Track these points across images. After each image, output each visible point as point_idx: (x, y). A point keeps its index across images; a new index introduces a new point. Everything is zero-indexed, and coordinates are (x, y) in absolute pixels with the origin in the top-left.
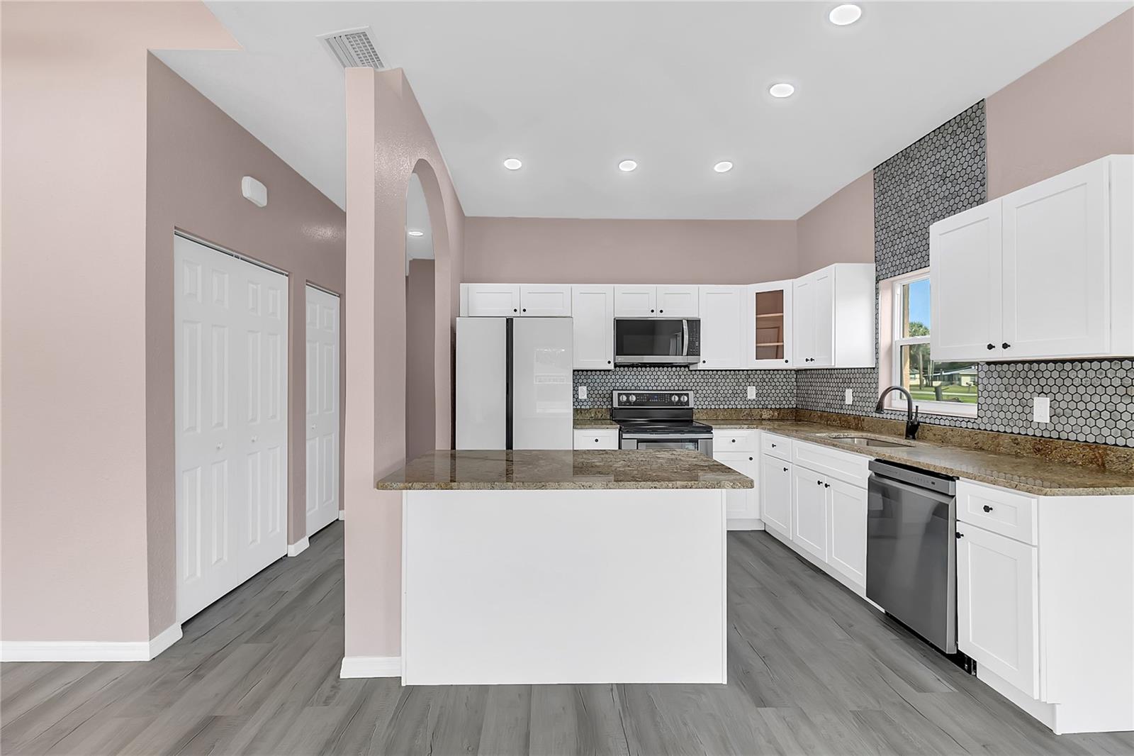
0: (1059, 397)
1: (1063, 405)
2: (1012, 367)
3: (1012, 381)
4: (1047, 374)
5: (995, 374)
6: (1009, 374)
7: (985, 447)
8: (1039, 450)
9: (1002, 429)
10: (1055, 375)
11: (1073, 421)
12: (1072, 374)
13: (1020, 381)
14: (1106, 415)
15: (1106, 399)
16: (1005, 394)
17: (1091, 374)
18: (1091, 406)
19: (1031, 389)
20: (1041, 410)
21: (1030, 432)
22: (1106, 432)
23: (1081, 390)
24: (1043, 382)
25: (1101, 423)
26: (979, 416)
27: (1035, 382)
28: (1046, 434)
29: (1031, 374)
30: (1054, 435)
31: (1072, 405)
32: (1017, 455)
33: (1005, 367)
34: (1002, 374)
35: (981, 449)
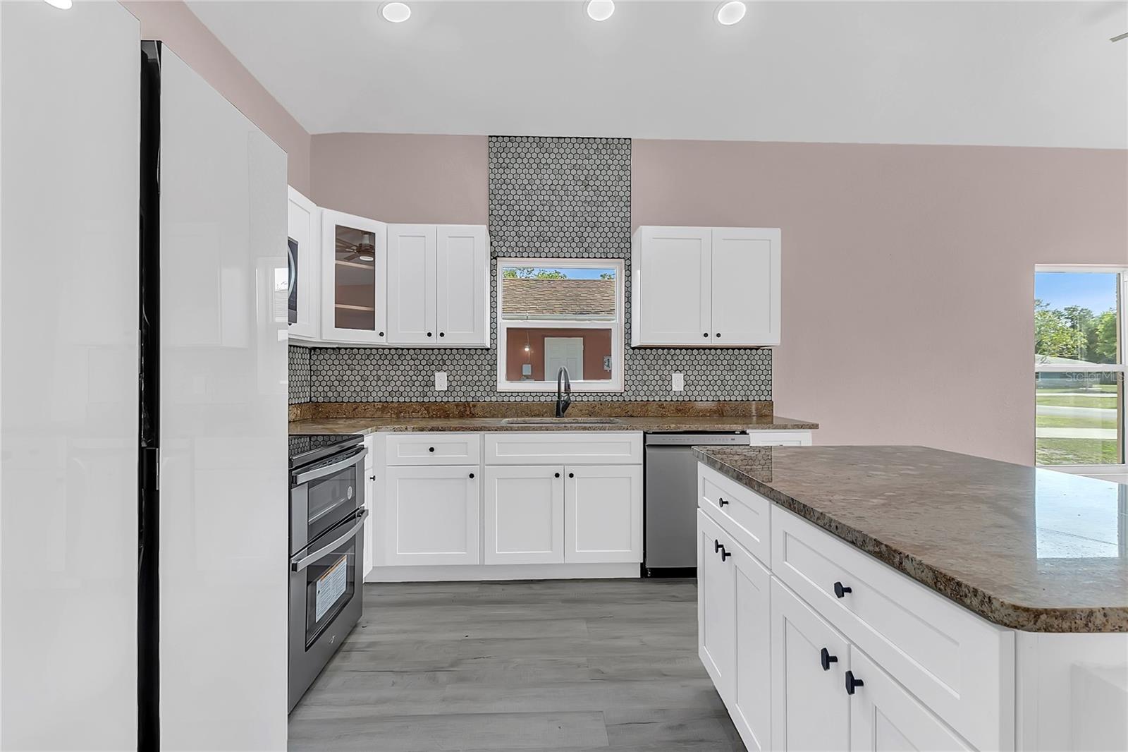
0: (690, 373)
1: (693, 378)
2: (654, 352)
3: (654, 362)
4: (681, 357)
5: (639, 357)
6: (651, 357)
7: (635, 414)
8: (680, 410)
9: (645, 399)
10: (687, 357)
11: (699, 388)
12: (698, 357)
13: (660, 362)
14: (719, 383)
15: (719, 373)
16: (648, 372)
17: (710, 357)
18: (710, 378)
19: (669, 367)
20: (678, 382)
21: (669, 398)
22: (719, 393)
23: (704, 368)
24: (678, 362)
25: (716, 388)
26: (625, 390)
27: (672, 362)
28: (681, 399)
29: (669, 357)
30: (687, 399)
31: (698, 378)
32: (663, 416)
33: (648, 351)
34: (646, 357)
35: (631, 416)
